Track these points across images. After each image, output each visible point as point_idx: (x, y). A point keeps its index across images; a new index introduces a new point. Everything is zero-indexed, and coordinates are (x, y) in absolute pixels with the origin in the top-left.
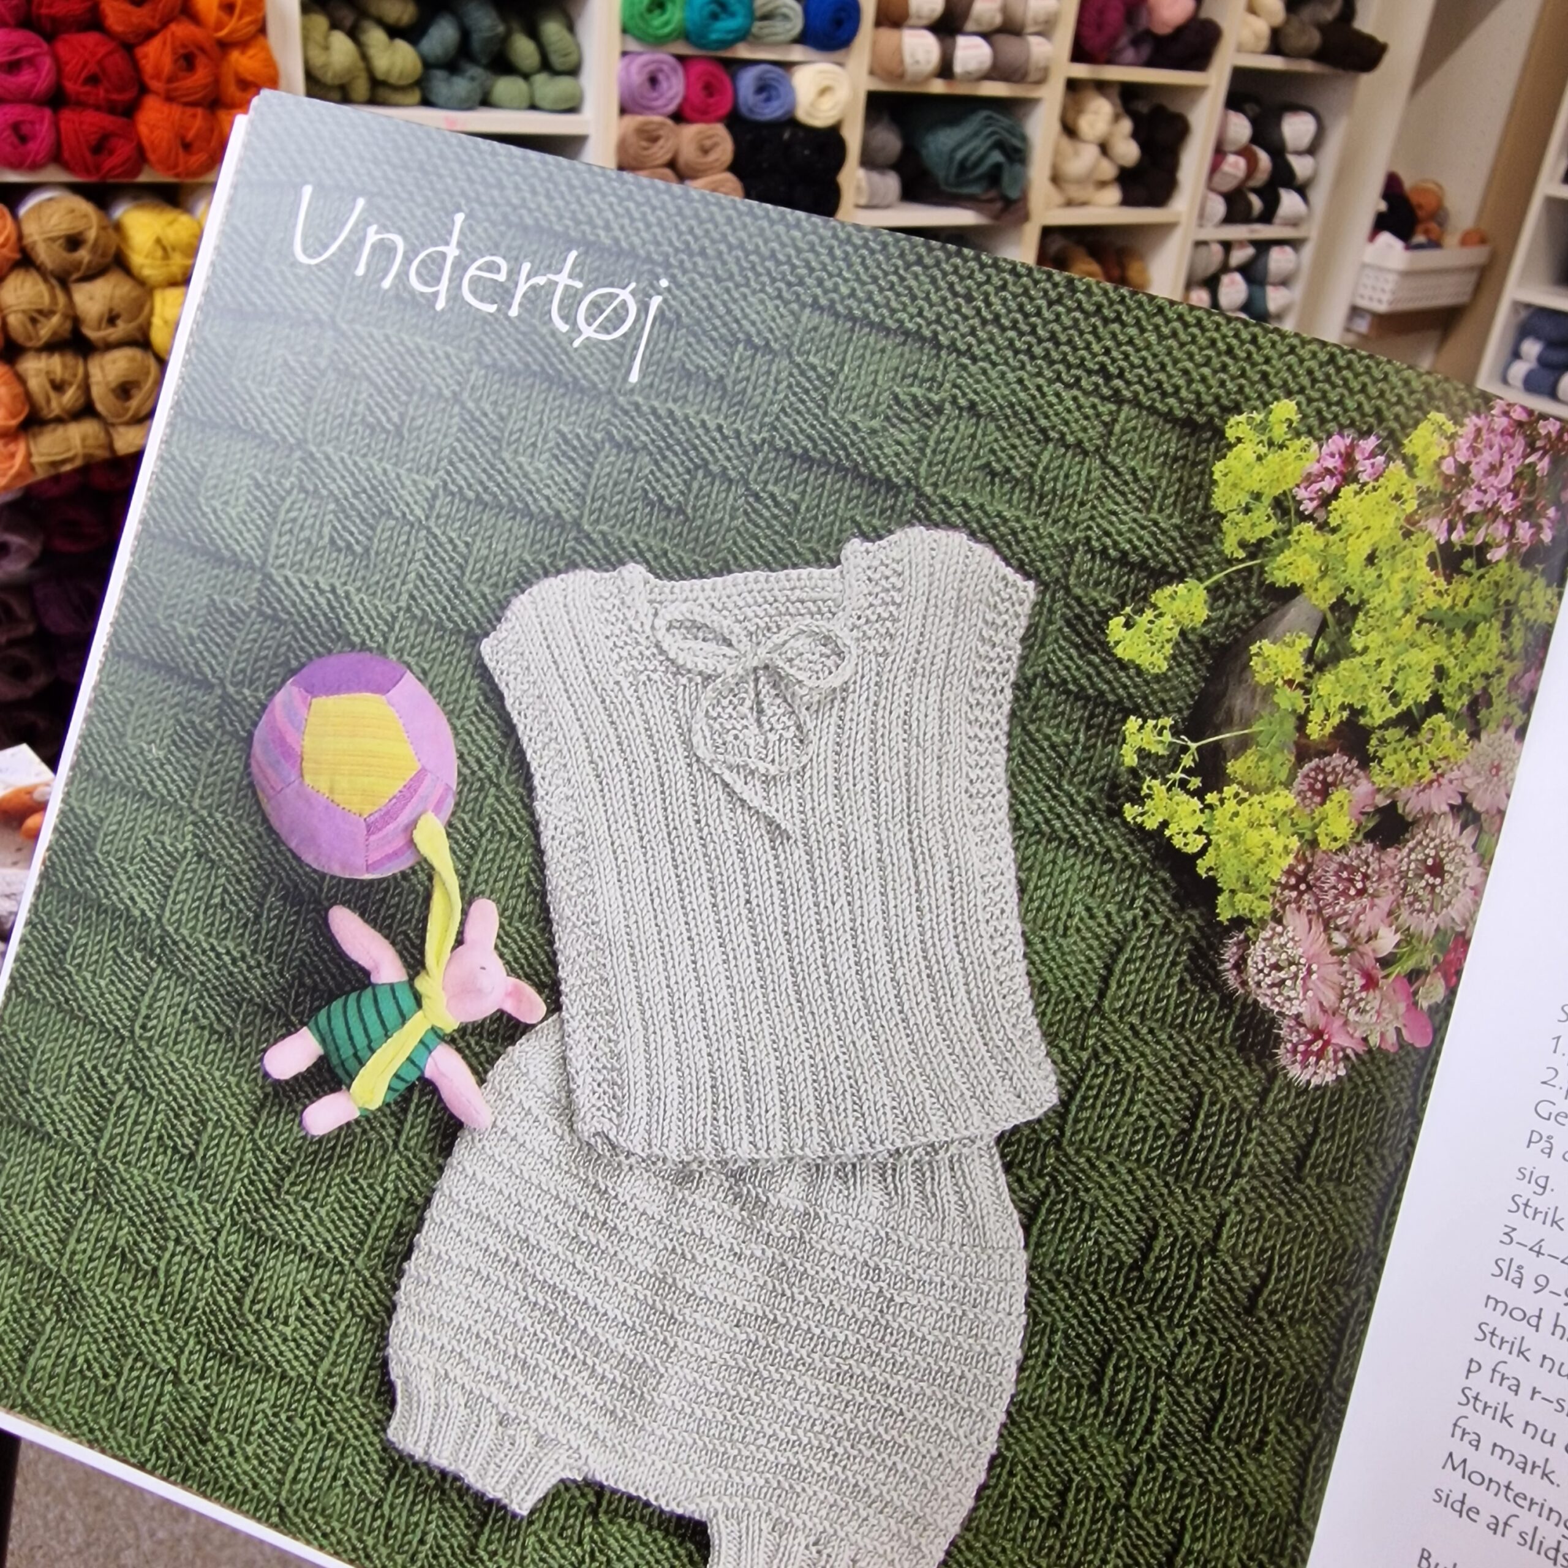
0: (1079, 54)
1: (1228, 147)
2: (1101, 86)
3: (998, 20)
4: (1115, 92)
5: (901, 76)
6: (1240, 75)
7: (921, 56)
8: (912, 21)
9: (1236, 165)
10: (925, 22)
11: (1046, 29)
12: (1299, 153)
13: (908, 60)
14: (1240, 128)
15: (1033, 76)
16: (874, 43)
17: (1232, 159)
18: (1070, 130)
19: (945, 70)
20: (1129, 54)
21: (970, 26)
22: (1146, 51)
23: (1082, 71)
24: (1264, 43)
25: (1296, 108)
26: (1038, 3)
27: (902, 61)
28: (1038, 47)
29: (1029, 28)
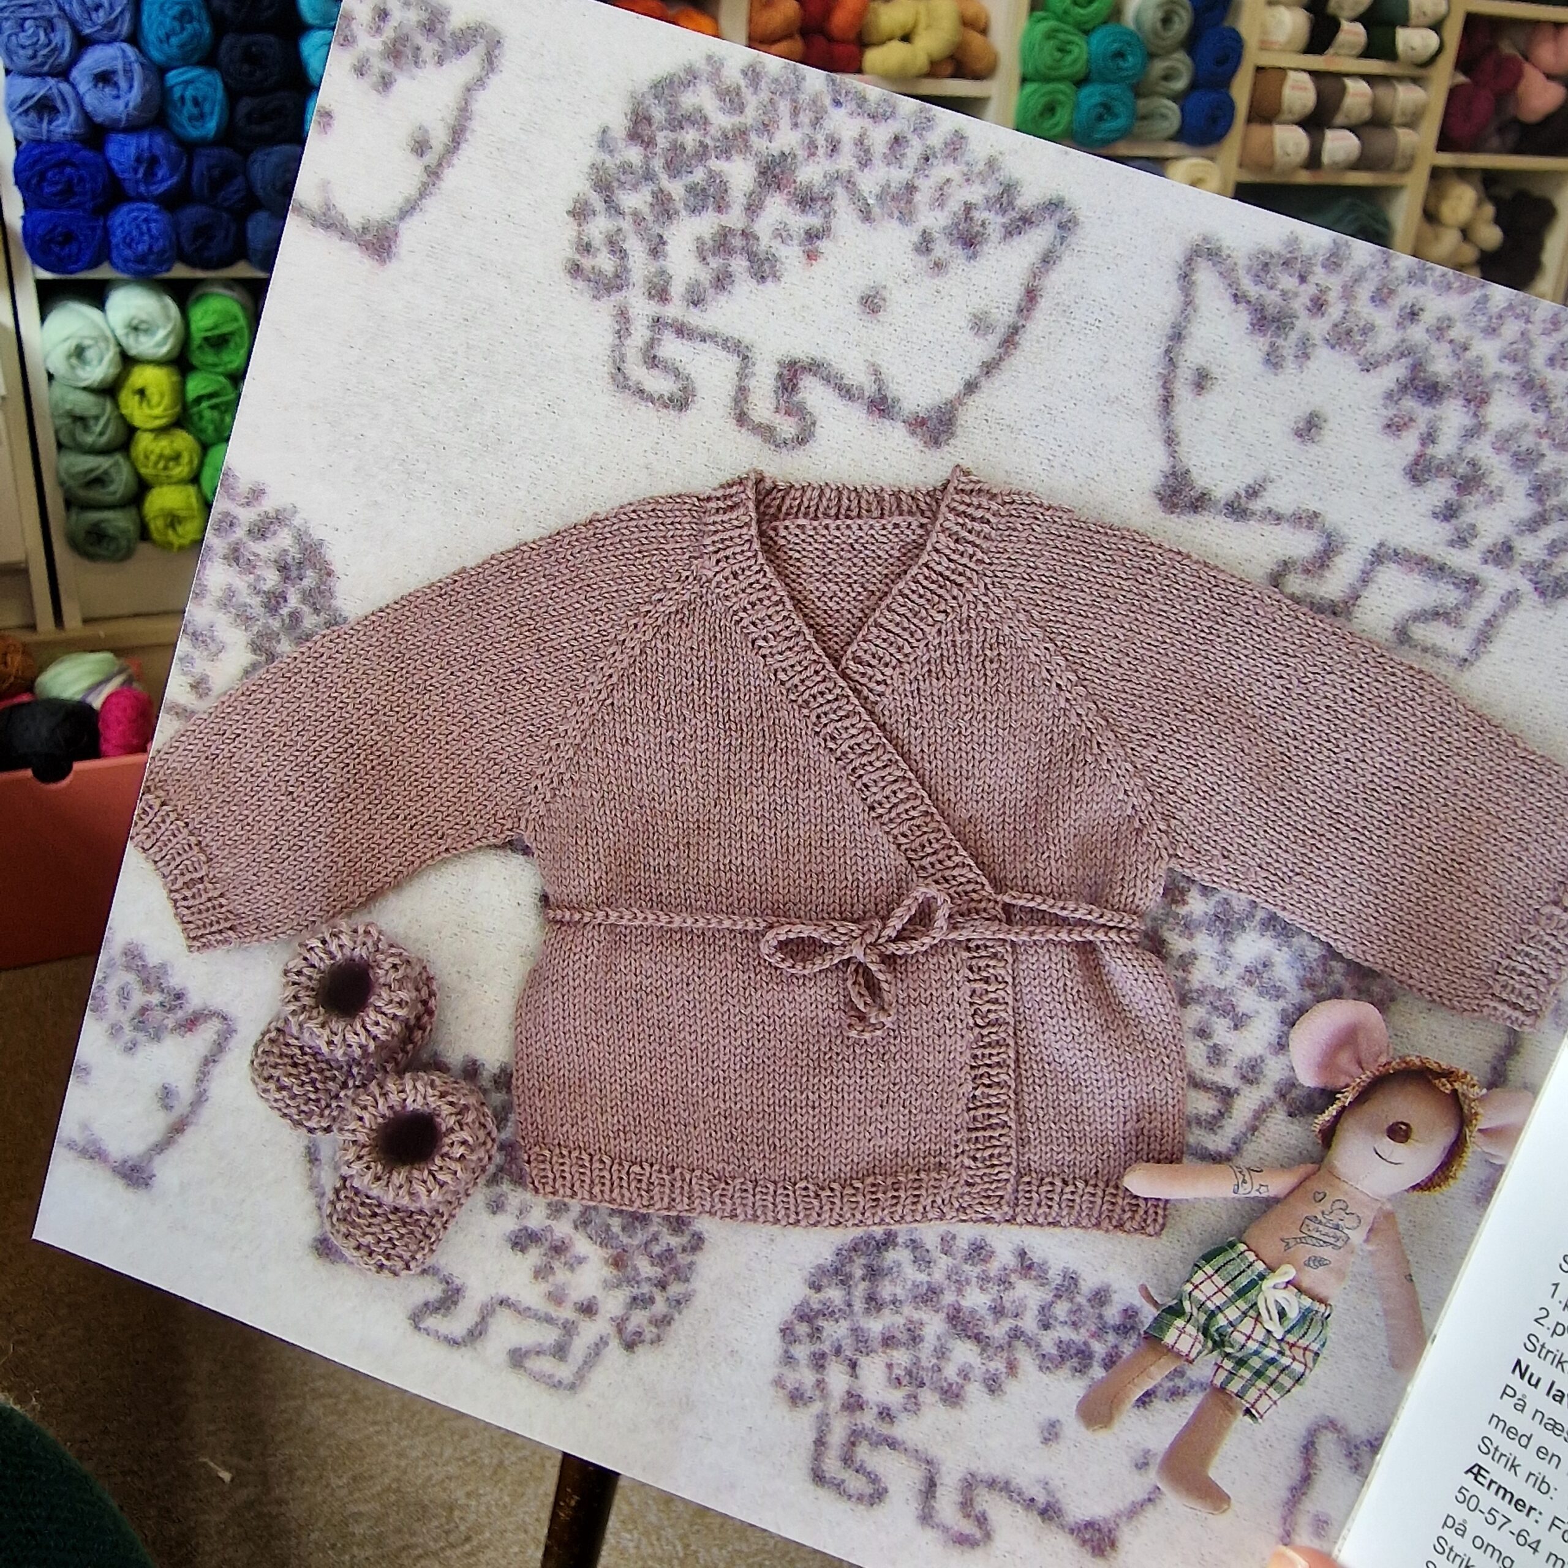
0: (1444, 144)
2: (1462, 173)
3: (1367, 114)
4: (1477, 178)
5: (1270, 168)
7: (1291, 149)
8: (1286, 116)
10: (1296, 117)
11: (1413, 122)
13: (1278, 151)
15: (1399, 164)
16: (1245, 138)
18: (1431, 216)
19: (1313, 161)
20: (1495, 141)
21: (1339, 119)
22: (1511, 138)
23: (1447, 159)
26: (1406, 96)
27: (1272, 153)
28: (1405, 137)
29: (1397, 119)
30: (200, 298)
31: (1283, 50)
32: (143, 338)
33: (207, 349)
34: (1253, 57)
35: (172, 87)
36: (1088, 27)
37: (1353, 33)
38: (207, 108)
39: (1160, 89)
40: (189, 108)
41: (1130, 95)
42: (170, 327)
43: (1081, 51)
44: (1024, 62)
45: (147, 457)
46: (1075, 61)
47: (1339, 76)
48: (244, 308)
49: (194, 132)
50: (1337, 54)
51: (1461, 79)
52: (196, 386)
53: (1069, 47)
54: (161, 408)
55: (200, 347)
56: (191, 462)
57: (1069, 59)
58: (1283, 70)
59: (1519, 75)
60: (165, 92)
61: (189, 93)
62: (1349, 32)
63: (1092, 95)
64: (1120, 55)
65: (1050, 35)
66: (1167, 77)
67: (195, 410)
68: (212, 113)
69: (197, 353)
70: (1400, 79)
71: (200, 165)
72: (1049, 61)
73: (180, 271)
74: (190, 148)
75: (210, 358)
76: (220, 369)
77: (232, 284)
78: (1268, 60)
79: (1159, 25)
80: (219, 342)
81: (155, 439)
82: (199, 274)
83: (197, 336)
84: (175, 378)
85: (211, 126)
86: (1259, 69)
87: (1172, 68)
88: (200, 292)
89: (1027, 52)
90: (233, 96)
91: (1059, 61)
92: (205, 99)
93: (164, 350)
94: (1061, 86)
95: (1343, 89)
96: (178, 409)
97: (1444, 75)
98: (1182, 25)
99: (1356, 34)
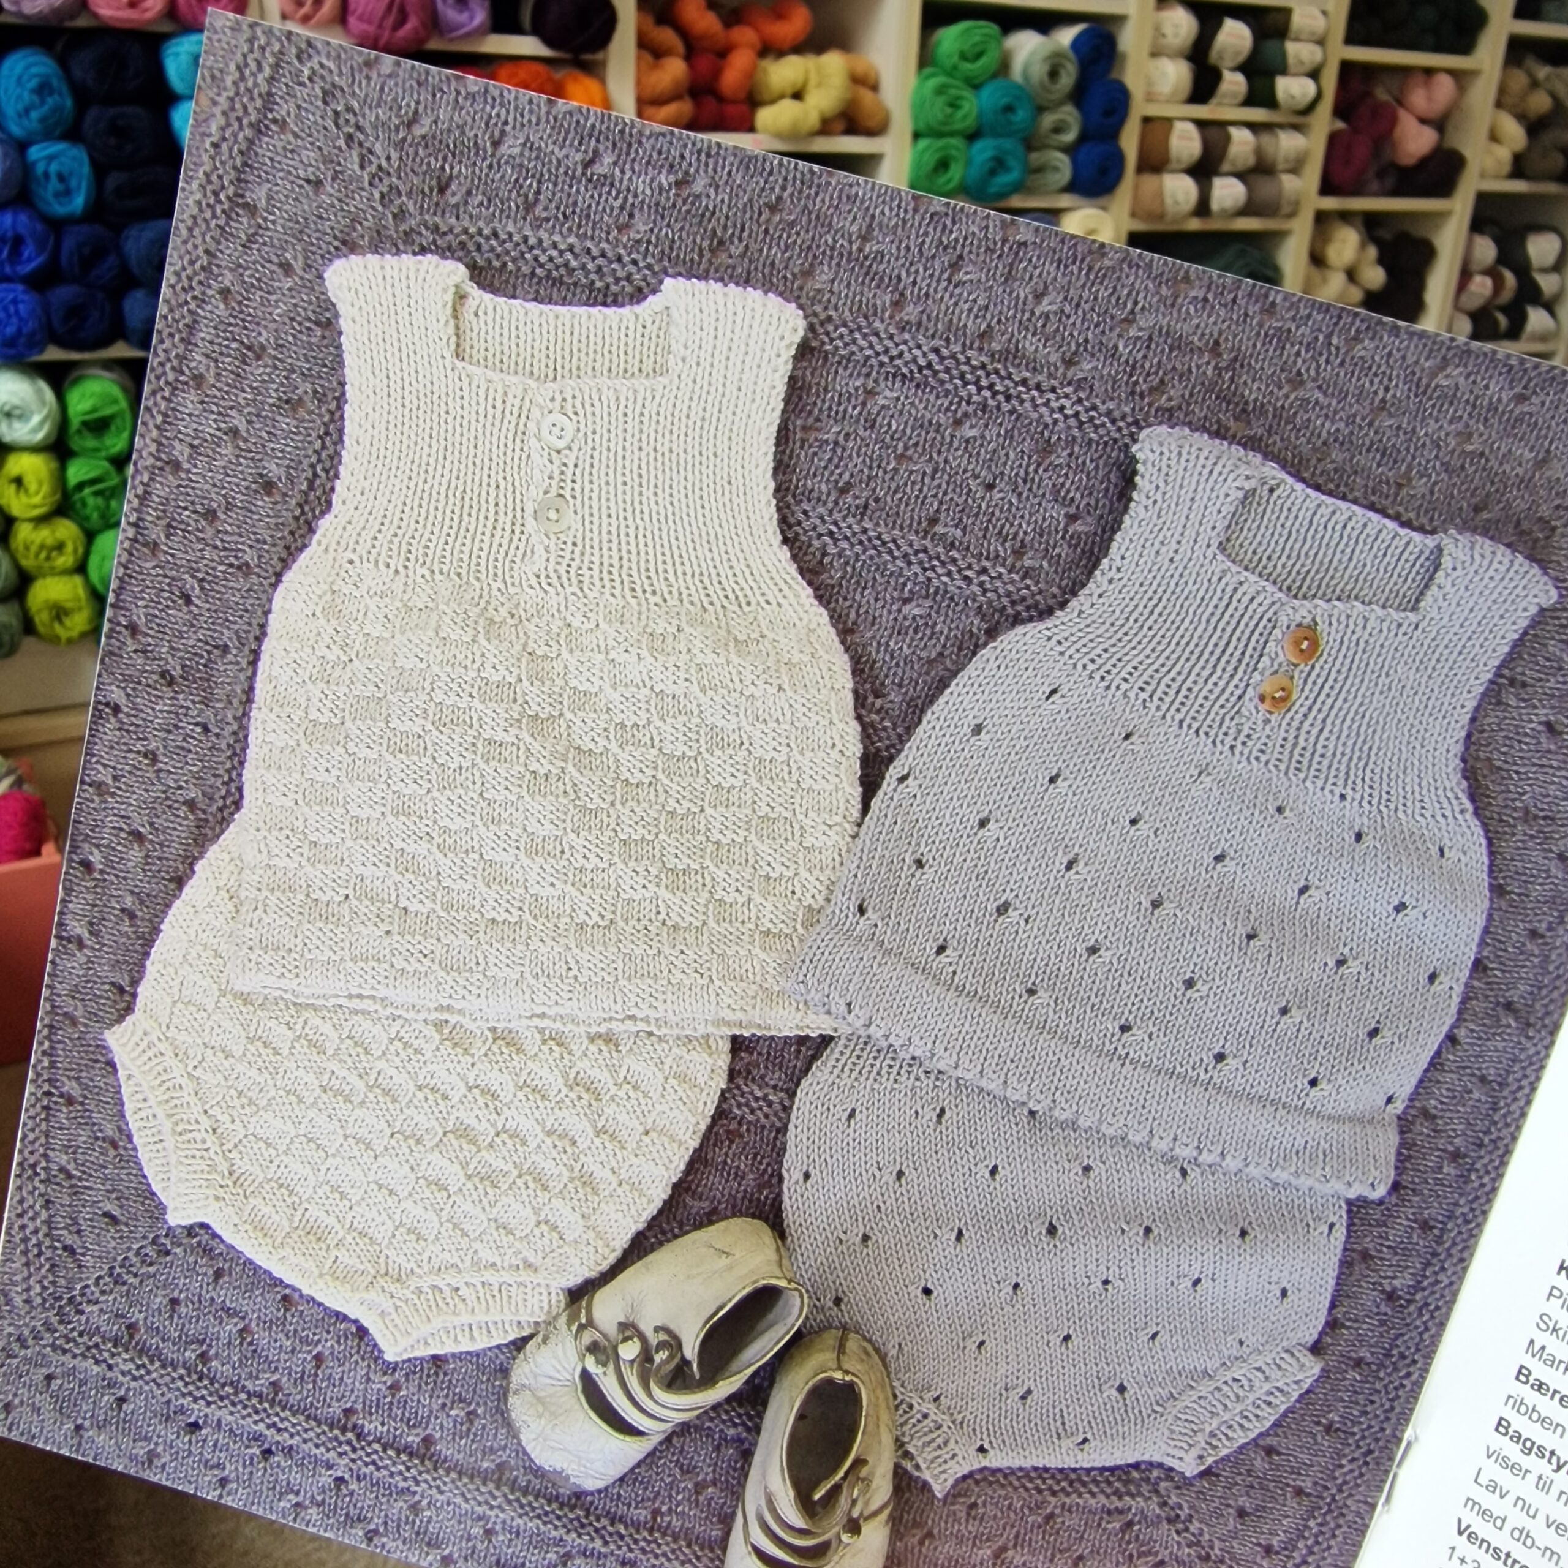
0: (1327, 188)
1: (1474, 267)
2: (1345, 216)
3: (1251, 161)
4: (1359, 221)
5: (1161, 217)
6: (1483, 199)
7: (1181, 197)
8: (1174, 165)
9: (1483, 285)
10: (1183, 166)
11: (1296, 168)
12: (1545, 271)
13: (1169, 201)
14: (1486, 250)
15: (1286, 209)
16: (1136, 188)
17: (1478, 279)
18: (1317, 259)
19: (1203, 208)
20: (1375, 186)
21: (1226, 167)
22: (1390, 182)
23: (1331, 203)
24: (1507, 168)
25: (1540, 228)
26: (1288, 143)
27: (1162, 202)
28: (1289, 183)
29: (1280, 167)
30: (76, 381)
31: (1168, 102)
32: (17, 425)
33: (86, 433)
34: (1139, 108)
35: (34, 163)
36: (977, 82)
37: (1234, 83)
38: (73, 183)
39: (1052, 143)
40: (54, 185)
41: (1020, 149)
42: (45, 412)
43: (972, 106)
44: (916, 118)
45: (27, 548)
46: (965, 117)
47: (1223, 125)
48: (125, 389)
49: (60, 209)
50: (1220, 104)
51: (1340, 125)
52: (76, 472)
53: (959, 102)
54: (41, 495)
55: (79, 432)
56: (75, 551)
57: (960, 114)
58: (1168, 121)
59: (1394, 121)
60: (27, 169)
61: (53, 168)
62: (1231, 82)
63: (984, 150)
64: (1009, 109)
65: (940, 90)
66: (1058, 129)
67: (77, 497)
68: (79, 187)
69: (76, 438)
70: (1281, 126)
71: (69, 243)
72: (940, 116)
73: (53, 354)
74: (57, 226)
75: (90, 442)
76: (103, 454)
77: (109, 365)
78: (1153, 111)
79: (1046, 79)
80: (99, 426)
81: (35, 528)
82: (75, 356)
83: (75, 421)
84: (54, 465)
85: (78, 202)
86: (1147, 120)
87: (1063, 121)
88: (75, 374)
89: (918, 107)
90: (100, 171)
91: (951, 115)
92: (71, 174)
93: (40, 436)
94: (954, 141)
95: (1228, 138)
96: (58, 496)
97: (1323, 122)
98: (1068, 79)
99: (1237, 83)
